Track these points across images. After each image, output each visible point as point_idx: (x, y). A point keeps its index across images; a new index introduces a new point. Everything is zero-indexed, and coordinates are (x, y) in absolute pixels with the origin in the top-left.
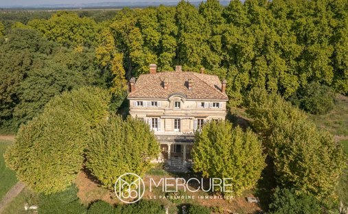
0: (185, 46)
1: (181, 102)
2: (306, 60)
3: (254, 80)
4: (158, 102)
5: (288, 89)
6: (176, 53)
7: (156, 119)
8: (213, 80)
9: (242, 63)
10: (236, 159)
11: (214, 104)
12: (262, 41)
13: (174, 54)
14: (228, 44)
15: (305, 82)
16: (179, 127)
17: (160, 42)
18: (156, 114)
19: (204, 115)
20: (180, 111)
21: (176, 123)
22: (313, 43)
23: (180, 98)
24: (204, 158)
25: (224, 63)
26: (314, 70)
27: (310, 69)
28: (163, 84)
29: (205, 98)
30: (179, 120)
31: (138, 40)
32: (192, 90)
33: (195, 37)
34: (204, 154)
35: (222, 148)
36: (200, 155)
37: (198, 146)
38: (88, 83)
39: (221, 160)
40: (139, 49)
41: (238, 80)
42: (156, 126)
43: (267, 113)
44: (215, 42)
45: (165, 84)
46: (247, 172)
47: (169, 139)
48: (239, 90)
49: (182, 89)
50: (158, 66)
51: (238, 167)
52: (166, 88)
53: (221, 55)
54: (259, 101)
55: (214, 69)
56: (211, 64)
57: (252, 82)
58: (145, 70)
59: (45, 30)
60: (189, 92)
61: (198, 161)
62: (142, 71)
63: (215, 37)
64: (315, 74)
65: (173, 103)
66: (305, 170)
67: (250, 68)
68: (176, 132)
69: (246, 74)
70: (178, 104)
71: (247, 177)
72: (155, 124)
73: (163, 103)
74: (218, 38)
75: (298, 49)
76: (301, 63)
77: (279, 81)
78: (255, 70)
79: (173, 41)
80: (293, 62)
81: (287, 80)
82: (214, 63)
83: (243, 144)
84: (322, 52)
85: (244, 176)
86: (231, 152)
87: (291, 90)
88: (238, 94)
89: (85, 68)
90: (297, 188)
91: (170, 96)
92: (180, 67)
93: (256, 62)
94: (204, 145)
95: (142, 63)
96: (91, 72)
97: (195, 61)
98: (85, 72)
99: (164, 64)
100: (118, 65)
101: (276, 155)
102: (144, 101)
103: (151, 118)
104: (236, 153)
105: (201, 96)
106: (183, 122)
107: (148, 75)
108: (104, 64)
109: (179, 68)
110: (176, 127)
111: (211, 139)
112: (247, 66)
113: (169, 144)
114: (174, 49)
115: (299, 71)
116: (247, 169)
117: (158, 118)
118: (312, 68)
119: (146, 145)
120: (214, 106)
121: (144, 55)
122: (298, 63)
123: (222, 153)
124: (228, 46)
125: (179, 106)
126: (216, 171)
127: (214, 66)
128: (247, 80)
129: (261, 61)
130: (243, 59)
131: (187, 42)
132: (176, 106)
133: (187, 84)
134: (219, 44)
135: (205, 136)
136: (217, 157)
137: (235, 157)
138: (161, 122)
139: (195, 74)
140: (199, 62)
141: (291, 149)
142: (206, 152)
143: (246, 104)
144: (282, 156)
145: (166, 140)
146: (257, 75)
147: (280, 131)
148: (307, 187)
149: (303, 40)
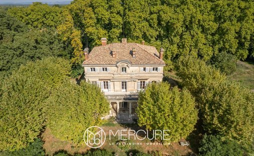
0: (129, 23)
1: (127, 68)
2: (219, 35)
3: (181, 50)
4: (108, 68)
5: (205, 57)
6: (123, 29)
7: (107, 82)
8: (152, 50)
9: (172, 37)
10: (175, 116)
11: (154, 69)
12: (188, 19)
13: (121, 30)
14: (163, 21)
15: (217, 52)
16: (126, 88)
17: (110, 20)
18: (106, 78)
19: (145, 78)
20: (126, 75)
21: (123, 85)
22: (225, 21)
23: (126, 64)
24: (147, 116)
25: (159, 37)
26: (224, 43)
27: (221, 42)
28: (111, 53)
29: (147, 64)
30: (125, 82)
31: (91, 18)
32: (135, 57)
33: (137, 15)
34: (147, 112)
35: (164, 107)
36: (144, 112)
37: (142, 104)
38: (54, 55)
39: (163, 117)
40: (93, 26)
41: (169, 51)
42: (107, 88)
43: (196, 75)
44: (152, 19)
45: (113, 53)
46: (185, 126)
47: (118, 98)
48: (170, 58)
49: (127, 57)
50: (109, 40)
51: (177, 122)
52: (114, 56)
53: (157, 31)
54: (187, 66)
55: (152, 42)
56: (149, 38)
57: (180, 52)
58: (98, 43)
59: (23, 16)
60: (133, 59)
61: (142, 117)
62: (96, 44)
63: (152, 16)
64: (225, 45)
65: (120, 68)
66: (232, 122)
67: (178, 41)
68: (123, 92)
69: (175, 46)
70: (124, 69)
71: (185, 130)
72: (106, 86)
73: (112, 69)
74: (155, 16)
75: (215, 26)
76: (216, 37)
77: (198, 51)
78: (182, 43)
79: (120, 19)
80: (210, 37)
81: (204, 51)
82: (152, 37)
83: (181, 102)
84: (233, 28)
85: (182, 129)
86: (172, 109)
87: (207, 58)
88: (169, 61)
89: (51, 43)
90: (222, 135)
91: (118, 63)
92: (126, 39)
93: (183, 36)
94: (147, 104)
95: (95, 37)
96: (56, 46)
97: (138, 35)
98: (52, 46)
99: (113, 39)
100: (75, 39)
101: (207, 110)
102: (96, 68)
103: (102, 82)
104: (175, 111)
105: (143, 63)
106: (128, 84)
107: (100, 47)
108: (65, 39)
109: (124, 40)
110: (123, 88)
111: (153, 99)
112: (176, 40)
113: (118, 102)
114: (121, 26)
115: (214, 43)
116: (185, 123)
117: (109, 81)
118: (223, 41)
119: (98, 105)
120: (154, 70)
121: (96, 31)
122: (213, 37)
123: (164, 111)
124: (163, 23)
125: (125, 71)
126: (158, 126)
127: (152, 39)
128: (176, 50)
129: (187, 36)
130: (173, 34)
131: (131, 20)
132: (123, 71)
133: (131, 53)
134: (156, 21)
135: (148, 96)
136: (159, 115)
137: (175, 114)
138: (111, 84)
139: (138, 45)
140: (141, 36)
141: (220, 105)
142: (150, 110)
143: (177, 68)
144: (212, 111)
145: (115, 99)
146: (183, 47)
147: (210, 90)
148: (232, 135)
149: (218, 19)
